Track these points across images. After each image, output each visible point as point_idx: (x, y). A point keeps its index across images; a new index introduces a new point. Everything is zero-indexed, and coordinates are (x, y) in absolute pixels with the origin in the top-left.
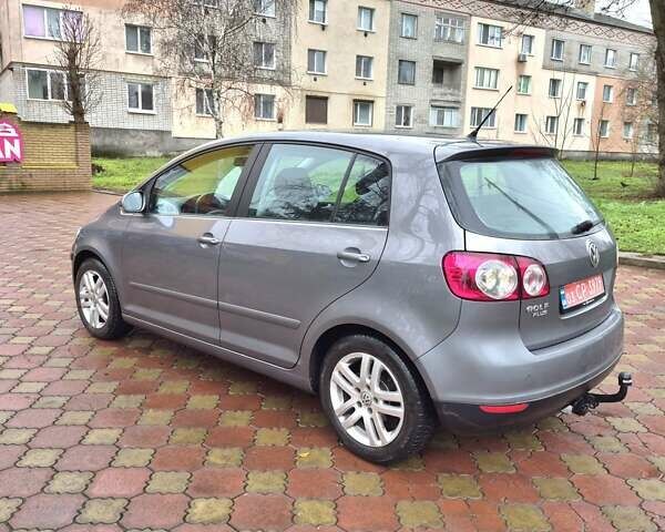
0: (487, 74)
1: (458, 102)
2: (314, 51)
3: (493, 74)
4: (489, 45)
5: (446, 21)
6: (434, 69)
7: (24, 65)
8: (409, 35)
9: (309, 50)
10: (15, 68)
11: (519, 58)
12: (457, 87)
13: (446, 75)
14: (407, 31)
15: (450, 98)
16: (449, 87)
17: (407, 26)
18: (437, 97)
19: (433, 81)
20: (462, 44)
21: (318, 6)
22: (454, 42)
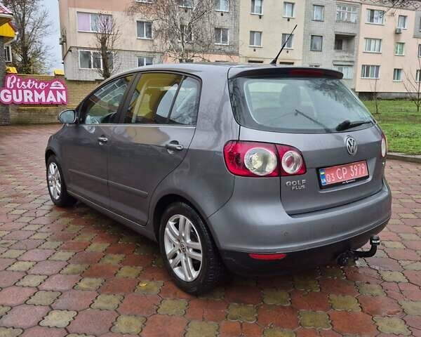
0: (373, 42)
1: (353, 62)
2: (254, 32)
3: (378, 42)
4: (374, 23)
5: (344, 8)
6: (336, 40)
7: (78, 48)
8: (318, 19)
9: (251, 32)
10: (72, 49)
11: (396, 31)
12: (352, 52)
13: (344, 44)
14: (317, 16)
15: (347, 59)
16: (346, 52)
17: (317, 13)
18: (338, 59)
19: (335, 49)
20: (355, 23)
21: (257, 4)
22: (350, 22)
